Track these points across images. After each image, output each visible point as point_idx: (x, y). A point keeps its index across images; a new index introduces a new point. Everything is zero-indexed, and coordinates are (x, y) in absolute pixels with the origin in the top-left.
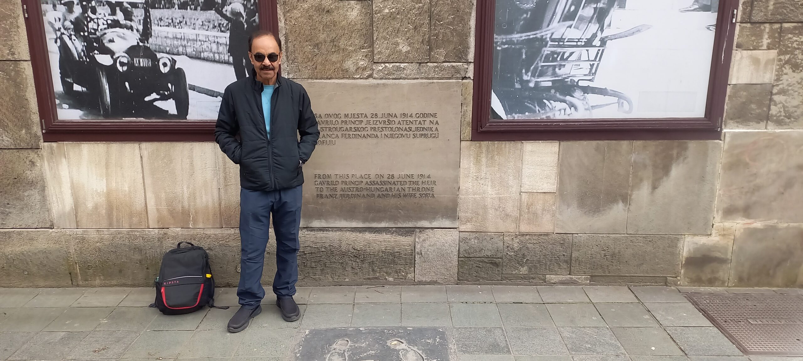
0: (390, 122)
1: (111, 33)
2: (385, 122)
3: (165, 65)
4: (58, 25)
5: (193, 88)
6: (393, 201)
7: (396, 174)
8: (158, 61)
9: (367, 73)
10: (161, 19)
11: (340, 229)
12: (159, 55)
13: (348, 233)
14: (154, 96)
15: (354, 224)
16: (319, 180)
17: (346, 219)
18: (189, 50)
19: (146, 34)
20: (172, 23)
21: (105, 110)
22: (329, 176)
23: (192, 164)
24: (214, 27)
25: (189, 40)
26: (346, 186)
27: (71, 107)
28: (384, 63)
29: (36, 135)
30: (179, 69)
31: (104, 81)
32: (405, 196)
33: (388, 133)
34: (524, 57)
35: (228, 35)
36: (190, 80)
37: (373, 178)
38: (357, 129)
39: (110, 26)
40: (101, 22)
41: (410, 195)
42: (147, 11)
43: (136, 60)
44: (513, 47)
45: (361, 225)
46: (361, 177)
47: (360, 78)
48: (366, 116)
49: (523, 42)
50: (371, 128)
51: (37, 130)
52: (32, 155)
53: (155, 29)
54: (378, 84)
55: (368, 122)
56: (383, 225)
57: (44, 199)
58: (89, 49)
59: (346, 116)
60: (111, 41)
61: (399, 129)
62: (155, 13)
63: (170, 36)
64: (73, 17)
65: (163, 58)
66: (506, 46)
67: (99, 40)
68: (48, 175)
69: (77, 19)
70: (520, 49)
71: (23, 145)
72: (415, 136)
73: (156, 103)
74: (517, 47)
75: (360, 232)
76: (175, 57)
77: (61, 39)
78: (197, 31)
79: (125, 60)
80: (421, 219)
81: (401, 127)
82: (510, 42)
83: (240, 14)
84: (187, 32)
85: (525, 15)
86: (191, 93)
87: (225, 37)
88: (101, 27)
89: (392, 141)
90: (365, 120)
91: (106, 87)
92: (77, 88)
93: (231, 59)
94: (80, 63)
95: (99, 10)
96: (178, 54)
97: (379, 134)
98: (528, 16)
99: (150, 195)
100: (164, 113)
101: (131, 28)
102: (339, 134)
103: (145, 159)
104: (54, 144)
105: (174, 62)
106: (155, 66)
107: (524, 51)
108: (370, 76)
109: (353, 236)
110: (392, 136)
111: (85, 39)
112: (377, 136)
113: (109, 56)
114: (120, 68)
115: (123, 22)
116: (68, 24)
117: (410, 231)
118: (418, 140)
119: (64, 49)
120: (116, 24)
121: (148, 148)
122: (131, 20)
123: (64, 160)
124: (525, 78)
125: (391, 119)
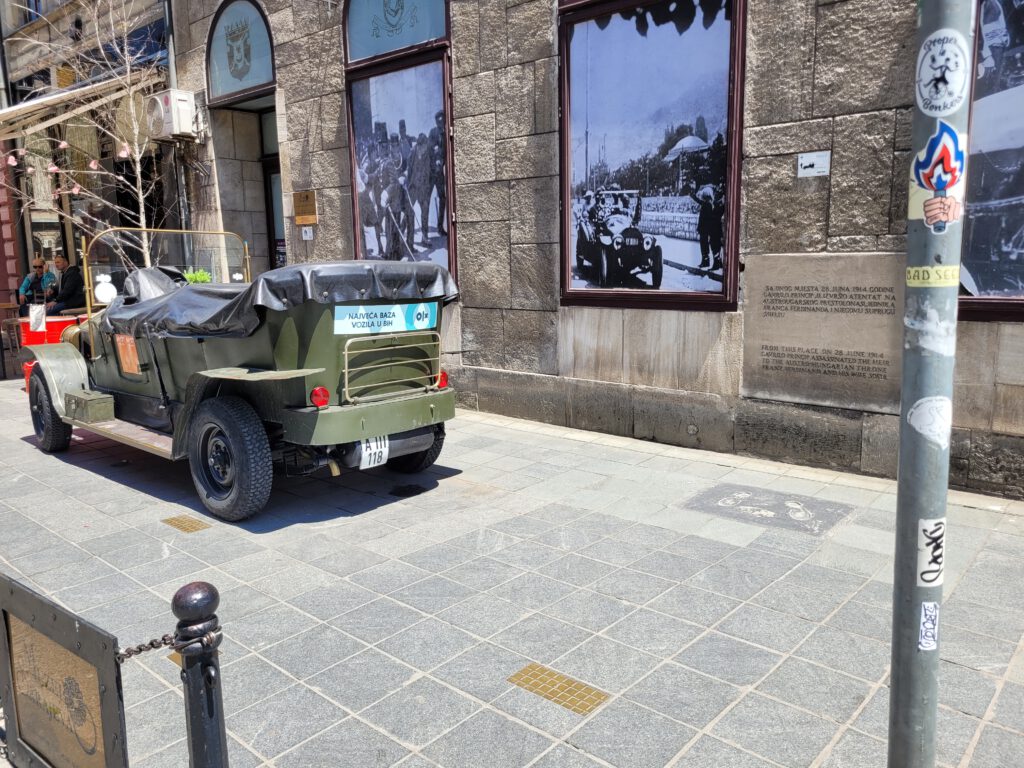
0: (841, 296)
1: (613, 219)
2: (835, 296)
3: (648, 243)
4: (579, 214)
5: (667, 263)
6: (839, 379)
7: (845, 350)
8: (643, 240)
9: (820, 247)
10: (648, 206)
11: (783, 403)
12: (644, 235)
13: (790, 408)
14: (638, 269)
15: (797, 400)
16: (765, 352)
17: (789, 393)
18: (667, 230)
19: (637, 218)
20: (657, 209)
21: (603, 281)
22: (776, 348)
23: (659, 330)
24: (688, 209)
25: (667, 222)
26: (792, 360)
27: (581, 278)
28: (839, 236)
29: (556, 301)
30: (658, 247)
31: (604, 258)
32: (853, 374)
33: (838, 307)
34: (1003, 225)
35: (698, 216)
36: (665, 256)
37: (820, 352)
38: (807, 302)
39: (612, 213)
40: (607, 210)
41: (860, 375)
42: (639, 199)
43: (627, 240)
44: (990, 214)
45: (804, 401)
46: (808, 351)
47: (813, 252)
48: (817, 289)
49: (1002, 209)
50: (822, 302)
51: (558, 297)
52: (552, 316)
53: (644, 213)
54: (831, 257)
55: (819, 296)
56: (827, 403)
57: (555, 352)
58: (597, 232)
59: (797, 288)
60: (612, 225)
61: (851, 303)
62: (645, 201)
63: (654, 219)
64: (589, 208)
65: (647, 237)
66: (981, 214)
67: (604, 225)
68: (560, 333)
69: (592, 209)
70: (999, 217)
71: (548, 308)
72: (868, 311)
73: (639, 276)
74: (996, 214)
75: (804, 409)
76: (656, 237)
77: (580, 225)
78: (674, 214)
79: (620, 240)
80: (870, 401)
81: (853, 301)
82: (987, 210)
83: (710, 197)
84: (667, 215)
85: (1006, 180)
86: (665, 267)
87: (695, 218)
88: (608, 214)
89: (843, 315)
90: (815, 293)
91: (605, 262)
92: (586, 263)
93: (699, 237)
94: (590, 243)
95: (607, 201)
96: (658, 234)
97: (829, 308)
98: (1011, 180)
99: (626, 354)
100: (642, 285)
101: (627, 214)
102: (789, 306)
103: (626, 323)
104: (566, 308)
105: (654, 240)
106: (641, 245)
107: (1004, 219)
108: (824, 249)
109: (795, 412)
110: (842, 310)
111: (595, 224)
112: (826, 310)
113: (609, 237)
114: (616, 247)
115: (621, 209)
116: (586, 213)
117: (857, 414)
118: (870, 316)
119: (581, 232)
120: (617, 211)
121: (629, 313)
122: (627, 207)
123: (571, 321)
124: (1005, 249)
125: (843, 293)
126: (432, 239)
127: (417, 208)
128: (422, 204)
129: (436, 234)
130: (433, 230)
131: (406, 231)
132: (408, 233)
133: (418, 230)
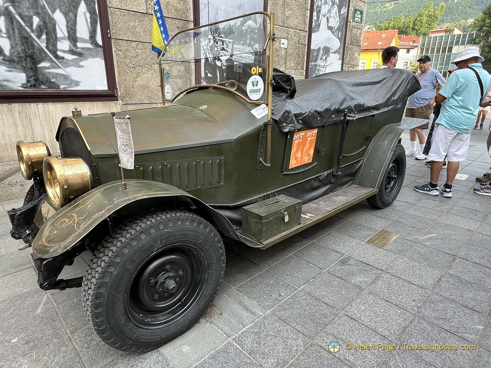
126: (83, 48)
127: (59, 17)
128: (66, 15)
129: (89, 46)
130: (84, 41)
131: (44, 37)
132: (47, 39)
133: (63, 38)
